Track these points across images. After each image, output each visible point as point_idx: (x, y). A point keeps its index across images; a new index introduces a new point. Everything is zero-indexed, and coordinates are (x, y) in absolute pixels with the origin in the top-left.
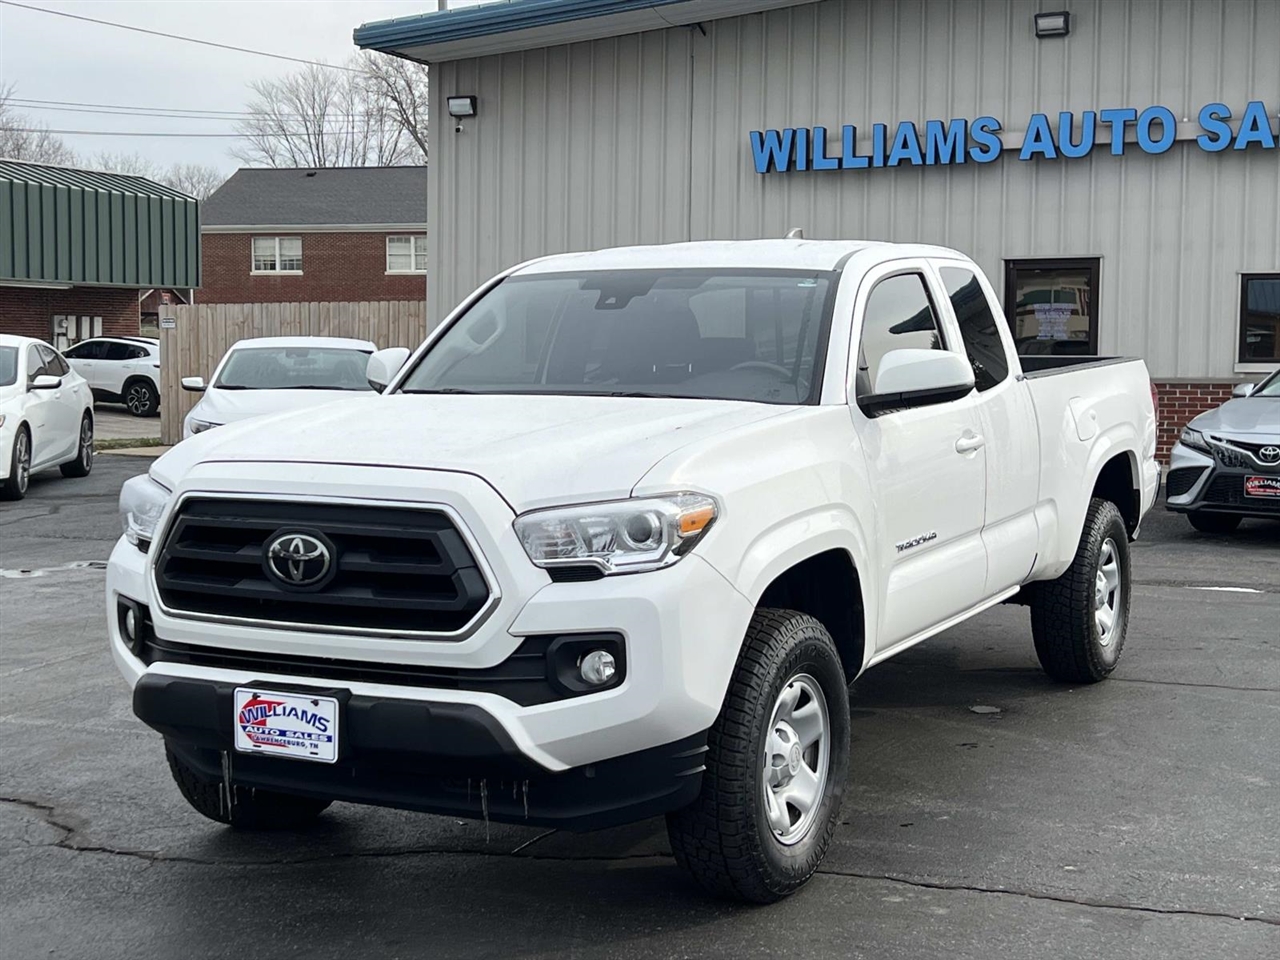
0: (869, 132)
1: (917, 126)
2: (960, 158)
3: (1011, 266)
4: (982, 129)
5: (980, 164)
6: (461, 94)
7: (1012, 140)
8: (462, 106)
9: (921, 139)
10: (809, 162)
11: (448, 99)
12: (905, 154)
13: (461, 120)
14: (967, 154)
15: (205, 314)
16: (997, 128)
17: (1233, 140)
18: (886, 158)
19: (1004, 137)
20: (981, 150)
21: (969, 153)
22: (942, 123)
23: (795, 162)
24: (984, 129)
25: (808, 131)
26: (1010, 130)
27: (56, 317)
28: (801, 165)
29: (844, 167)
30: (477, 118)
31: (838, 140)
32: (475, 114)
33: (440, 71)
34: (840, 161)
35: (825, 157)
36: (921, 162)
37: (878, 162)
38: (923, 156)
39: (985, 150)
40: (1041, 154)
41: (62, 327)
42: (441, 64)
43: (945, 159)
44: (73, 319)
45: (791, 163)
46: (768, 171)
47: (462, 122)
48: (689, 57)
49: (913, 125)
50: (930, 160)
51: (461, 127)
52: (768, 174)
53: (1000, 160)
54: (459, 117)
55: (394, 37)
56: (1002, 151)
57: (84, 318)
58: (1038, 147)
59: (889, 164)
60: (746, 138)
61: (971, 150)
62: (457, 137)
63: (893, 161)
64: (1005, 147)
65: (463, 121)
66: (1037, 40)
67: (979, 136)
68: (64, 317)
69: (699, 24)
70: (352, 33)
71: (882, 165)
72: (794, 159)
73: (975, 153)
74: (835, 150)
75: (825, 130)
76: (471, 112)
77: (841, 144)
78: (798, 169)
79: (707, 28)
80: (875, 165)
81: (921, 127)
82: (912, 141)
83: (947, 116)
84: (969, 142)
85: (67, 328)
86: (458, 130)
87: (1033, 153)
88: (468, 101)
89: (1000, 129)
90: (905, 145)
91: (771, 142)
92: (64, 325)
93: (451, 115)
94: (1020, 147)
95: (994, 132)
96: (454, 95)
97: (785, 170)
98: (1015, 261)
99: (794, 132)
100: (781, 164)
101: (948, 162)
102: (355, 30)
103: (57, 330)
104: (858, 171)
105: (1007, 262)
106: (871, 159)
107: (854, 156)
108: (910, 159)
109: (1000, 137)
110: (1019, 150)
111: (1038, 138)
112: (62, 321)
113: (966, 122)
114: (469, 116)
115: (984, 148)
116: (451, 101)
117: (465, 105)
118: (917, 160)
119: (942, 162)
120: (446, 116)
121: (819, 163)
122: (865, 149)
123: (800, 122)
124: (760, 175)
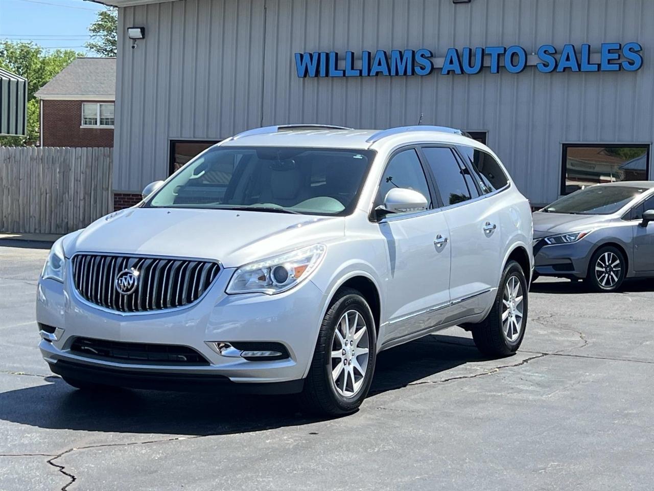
11: (128, 28)
12: (379, 69)
13: (136, 41)
17: (556, 66)
32: (143, 38)
37: (365, 73)
39: (423, 68)
40: (454, 71)
42: (125, 8)
43: (401, 72)
46: (305, 76)
50: (393, 72)
54: (135, 40)
58: (451, 67)
59: (371, 74)
63: (373, 73)
76: (141, 37)
78: (321, 76)
86: (133, 47)
90: (380, 64)
93: (130, 38)
94: (442, 67)
96: (132, 26)
99: (319, 54)
106: (361, 71)
109: (431, 60)
110: (442, 69)
111: (451, 62)
114: (141, 38)
116: (130, 30)
118: (386, 72)
120: (127, 39)
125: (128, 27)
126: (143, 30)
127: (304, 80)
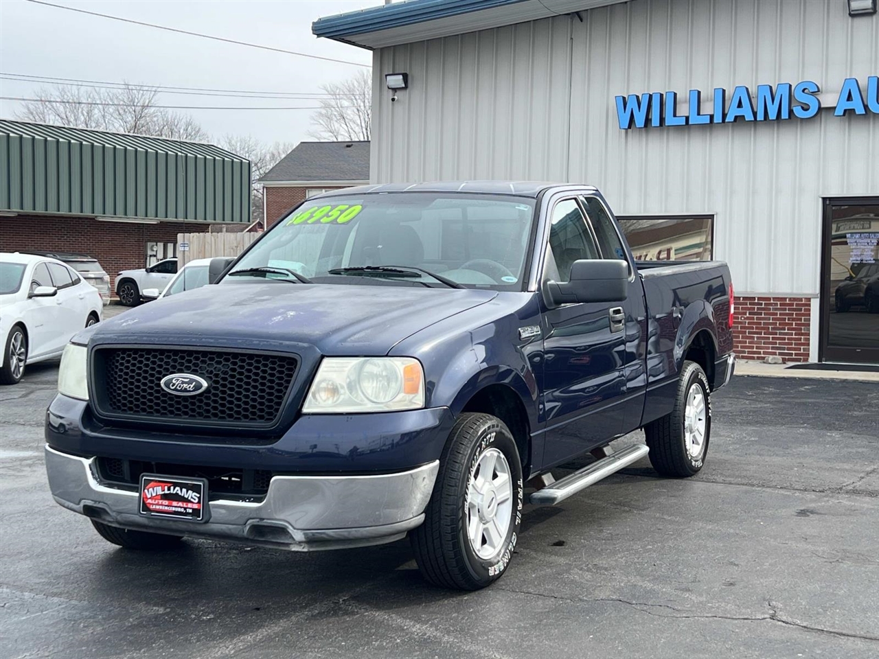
0: (711, 96)
1: (750, 90)
2: (785, 115)
3: (828, 202)
4: (803, 91)
5: (802, 119)
6: (396, 72)
7: (828, 100)
8: (396, 81)
9: (753, 100)
10: (662, 120)
11: (386, 76)
12: (739, 112)
13: (396, 92)
14: (791, 112)
15: (209, 241)
16: (816, 90)
18: (724, 116)
19: (821, 97)
20: (802, 108)
21: (793, 111)
22: (771, 87)
23: (651, 120)
24: (806, 91)
25: (661, 95)
26: (827, 92)
27: (149, 243)
28: (655, 121)
29: (690, 123)
30: (408, 90)
31: (686, 102)
32: (406, 87)
33: (381, 54)
34: (687, 118)
35: (675, 115)
36: (753, 119)
38: (755, 114)
39: (805, 108)
41: (153, 251)
42: (382, 49)
43: (773, 116)
44: (161, 245)
45: (648, 121)
46: (630, 127)
47: (396, 94)
48: (569, 38)
49: (747, 89)
51: (396, 97)
52: (629, 130)
53: (819, 115)
55: (341, 28)
56: (820, 109)
57: (169, 244)
58: (849, 105)
60: (613, 102)
61: (794, 109)
62: (393, 105)
63: (730, 118)
64: (822, 106)
65: (399, 93)
66: (850, 19)
67: (800, 97)
68: (155, 243)
69: (577, 13)
70: (311, 25)
71: (721, 121)
72: (650, 117)
73: (798, 111)
74: (683, 110)
75: (675, 94)
76: (403, 85)
77: (688, 105)
79: (583, 15)
80: (715, 121)
81: (753, 90)
82: (745, 102)
83: (775, 82)
84: (793, 102)
85: (157, 251)
86: (393, 100)
87: (845, 111)
88: (401, 77)
89: (819, 91)
90: (740, 105)
91: (632, 104)
92: (155, 249)
94: (835, 105)
95: (813, 93)
96: (391, 73)
97: (643, 126)
98: (830, 199)
99: (651, 96)
100: (640, 121)
101: (775, 118)
102: (314, 23)
103: (150, 253)
104: (702, 126)
105: (824, 199)
106: (712, 117)
107: (699, 114)
108: (744, 116)
110: (834, 108)
111: (849, 98)
112: (153, 246)
113: (790, 86)
114: (402, 88)
115: (805, 107)
116: (388, 77)
117: (399, 80)
118: (749, 117)
119: (770, 119)
121: (670, 120)
122: (707, 109)
123: (656, 88)
124: (623, 131)
125: (387, 73)
126: (405, 77)
127: (626, 133)
